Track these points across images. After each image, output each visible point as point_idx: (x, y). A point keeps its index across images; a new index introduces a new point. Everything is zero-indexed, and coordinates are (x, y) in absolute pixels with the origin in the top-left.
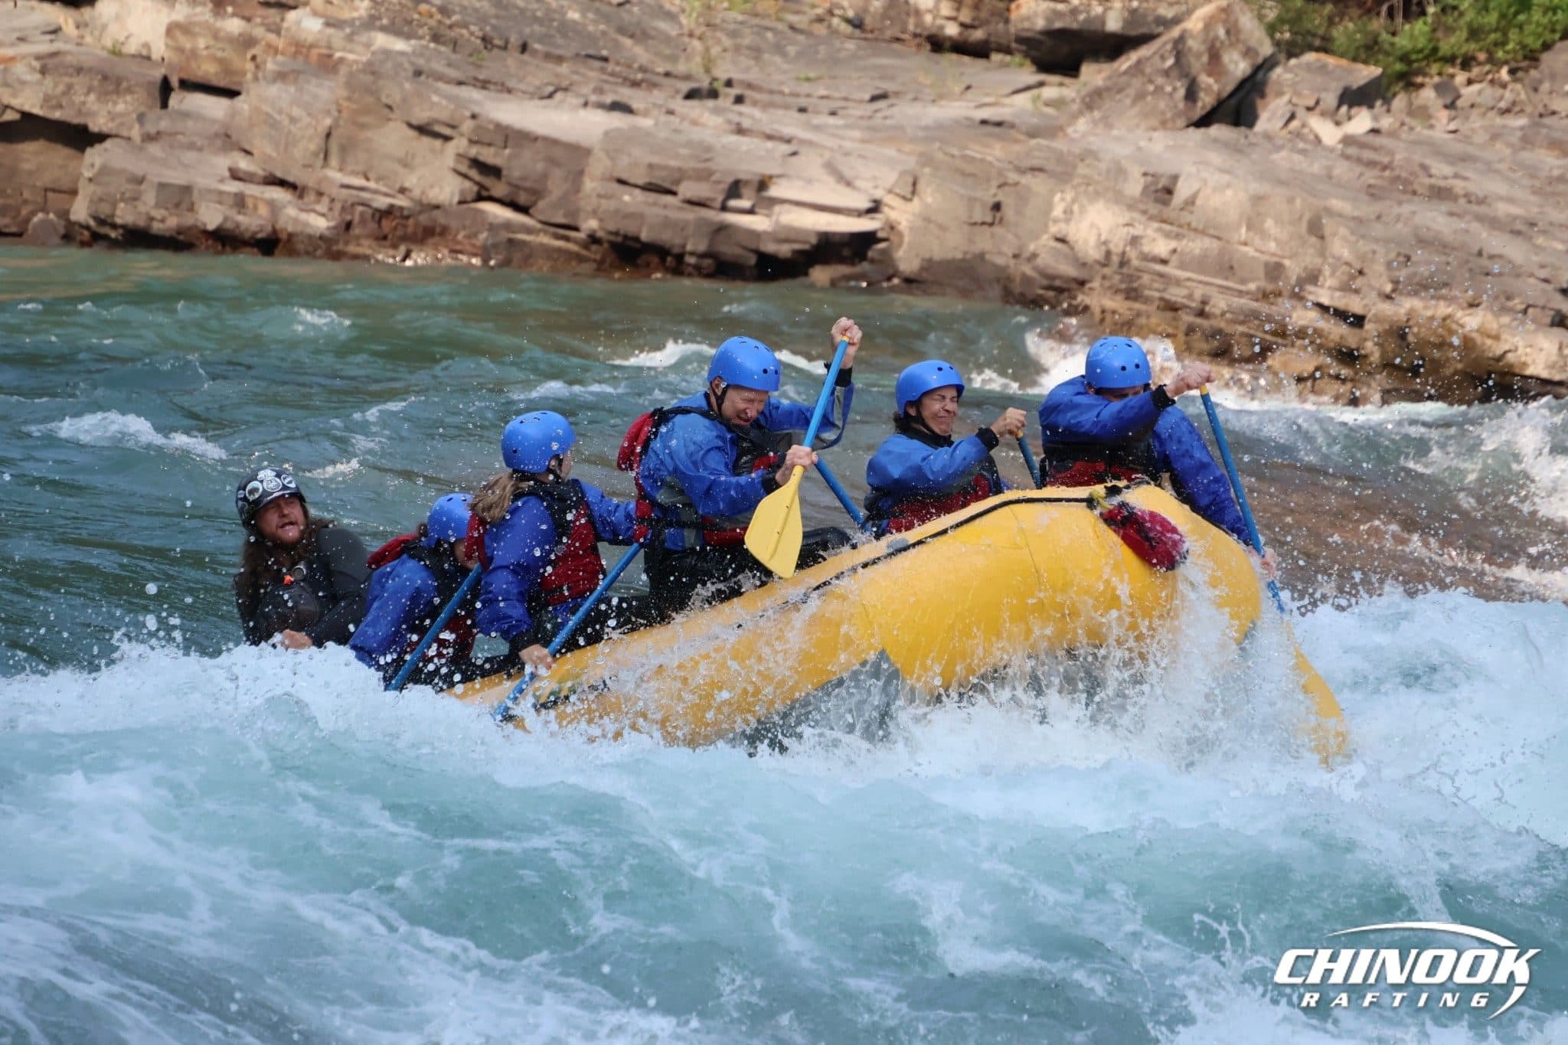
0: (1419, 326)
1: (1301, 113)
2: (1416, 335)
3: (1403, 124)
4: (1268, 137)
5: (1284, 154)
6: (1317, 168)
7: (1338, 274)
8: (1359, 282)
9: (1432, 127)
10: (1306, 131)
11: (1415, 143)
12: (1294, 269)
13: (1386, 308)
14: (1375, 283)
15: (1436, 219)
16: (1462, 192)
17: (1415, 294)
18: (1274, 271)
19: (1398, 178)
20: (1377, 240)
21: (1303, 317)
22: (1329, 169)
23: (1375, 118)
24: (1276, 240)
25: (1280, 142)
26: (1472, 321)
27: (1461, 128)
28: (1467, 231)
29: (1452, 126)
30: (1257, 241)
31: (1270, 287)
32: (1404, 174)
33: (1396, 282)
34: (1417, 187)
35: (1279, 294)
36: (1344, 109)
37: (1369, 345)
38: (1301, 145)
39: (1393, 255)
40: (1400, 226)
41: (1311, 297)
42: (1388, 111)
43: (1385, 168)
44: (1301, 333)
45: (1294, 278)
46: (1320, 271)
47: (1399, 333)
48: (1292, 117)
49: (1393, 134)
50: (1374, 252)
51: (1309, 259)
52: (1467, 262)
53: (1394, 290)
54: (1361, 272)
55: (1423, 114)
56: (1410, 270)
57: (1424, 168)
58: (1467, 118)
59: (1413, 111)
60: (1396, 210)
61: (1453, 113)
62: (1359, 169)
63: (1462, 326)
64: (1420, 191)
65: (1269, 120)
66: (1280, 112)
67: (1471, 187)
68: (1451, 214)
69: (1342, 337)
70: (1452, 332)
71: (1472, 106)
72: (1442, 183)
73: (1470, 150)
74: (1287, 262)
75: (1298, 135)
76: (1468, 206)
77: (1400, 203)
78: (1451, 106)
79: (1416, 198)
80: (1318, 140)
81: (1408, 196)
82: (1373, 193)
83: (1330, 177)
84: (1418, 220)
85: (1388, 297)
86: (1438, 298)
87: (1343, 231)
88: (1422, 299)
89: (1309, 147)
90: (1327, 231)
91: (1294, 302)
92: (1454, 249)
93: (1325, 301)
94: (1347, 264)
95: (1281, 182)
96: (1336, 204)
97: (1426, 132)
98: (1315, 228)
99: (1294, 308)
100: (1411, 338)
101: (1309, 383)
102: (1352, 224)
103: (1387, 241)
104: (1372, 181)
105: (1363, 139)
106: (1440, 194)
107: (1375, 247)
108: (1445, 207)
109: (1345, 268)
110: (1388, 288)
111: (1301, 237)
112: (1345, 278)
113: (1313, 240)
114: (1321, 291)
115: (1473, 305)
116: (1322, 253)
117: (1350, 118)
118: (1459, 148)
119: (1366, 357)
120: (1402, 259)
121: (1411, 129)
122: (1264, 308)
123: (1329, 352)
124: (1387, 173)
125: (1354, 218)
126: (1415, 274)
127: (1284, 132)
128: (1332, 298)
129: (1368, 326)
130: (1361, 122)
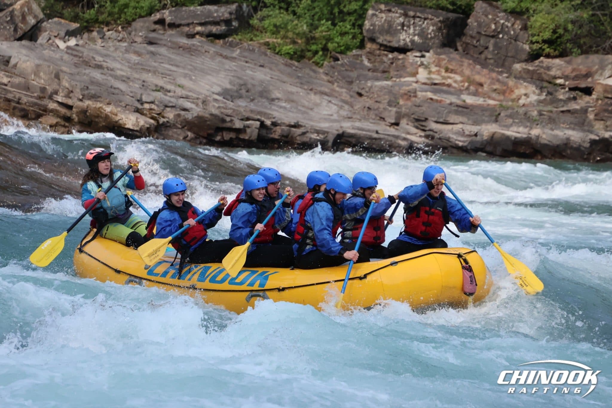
0: (90, 110)
1: (53, 38)
2: (90, 113)
3: (86, 43)
4: (41, 45)
5: (47, 51)
6: (58, 56)
7: (64, 92)
8: (71, 95)
9: (96, 45)
10: (54, 44)
11: (90, 49)
12: (50, 89)
13: (80, 104)
14: (77, 95)
15: (97, 75)
16: (105, 67)
17: (89, 99)
18: (43, 90)
19: (85, 61)
20: (77, 81)
21: (52, 106)
22: (62, 57)
23: (77, 41)
24: (44, 79)
25: (45, 47)
26: (108, 109)
27: (105, 45)
28: (107, 80)
29: (103, 45)
30: (37, 80)
31: (41, 95)
32: (87, 60)
33: (83, 95)
34: (91, 64)
35: (45, 98)
36: (67, 37)
37: (74, 116)
38: (53, 48)
39: (82, 87)
40: (85, 77)
41: (55, 99)
42: (82, 38)
43: (80, 57)
44: (52, 111)
45: (49, 93)
46: (58, 91)
47: (84, 112)
48: (50, 39)
49: (83, 46)
50: (76, 85)
51: (55, 86)
52: (107, 89)
53: (83, 98)
54: (72, 92)
55: (93, 40)
56: (89, 91)
57: (93, 58)
58: (108, 42)
59: (89, 39)
60: (84, 71)
61: (103, 40)
62: (72, 57)
63: (105, 111)
64: (92, 65)
65: (42, 39)
66: (46, 37)
67: (109, 65)
68: (102, 74)
69: (65, 113)
70: (101, 112)
71: (109, 38)
72: (99, 63)
73: (108, 53)
74: (47, 87)
75: (52, 45)
76: (107, 71)
77: (85, 69)
78: (102, 38)
79: (90, 68)
80: (58, 46)
81: (88, 67)
82: (76, 65)
83: (62, 60)
84: (91, 75)
85: (81, 100)
86: (97, 101)
87: (66, 77)
88: (92, 101)
89: (55, 49)
90: (61, 77)
91: (49, 100)
92: (103, 85)
93: (60, 100)
94: (68, 89)
95: (45, 60)
96: (64, 69)
97: (94, 46)
98: (57, 76)
99: (49, 102)
100: (88, 114)
101: (54, 128)
102: (69, 75)
103: (80, 81)
104: (76, 62)
105: (74, 47)
106: (99, 67)
107: (77, 83)
108: (100, 71)
109: (67, 90)
110: (81, 97)
111: (52, 79)
112: (66, 93)
113: (56, 80)
114: (58, 97)
115: (109, 104)
116: (59, 84)
117: (69, 40)
118: (105, 52)
119: (73, 120)
120: (85, 88)
121: (89, 45)
122: (39, 102)
123: (60, 117)
124: (81, 59)
125: (70, 74)
126: (90, 93)
127: (47, 44)
128: (62, 99)
129: (74, 109)
130: (72, 42)
